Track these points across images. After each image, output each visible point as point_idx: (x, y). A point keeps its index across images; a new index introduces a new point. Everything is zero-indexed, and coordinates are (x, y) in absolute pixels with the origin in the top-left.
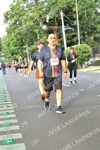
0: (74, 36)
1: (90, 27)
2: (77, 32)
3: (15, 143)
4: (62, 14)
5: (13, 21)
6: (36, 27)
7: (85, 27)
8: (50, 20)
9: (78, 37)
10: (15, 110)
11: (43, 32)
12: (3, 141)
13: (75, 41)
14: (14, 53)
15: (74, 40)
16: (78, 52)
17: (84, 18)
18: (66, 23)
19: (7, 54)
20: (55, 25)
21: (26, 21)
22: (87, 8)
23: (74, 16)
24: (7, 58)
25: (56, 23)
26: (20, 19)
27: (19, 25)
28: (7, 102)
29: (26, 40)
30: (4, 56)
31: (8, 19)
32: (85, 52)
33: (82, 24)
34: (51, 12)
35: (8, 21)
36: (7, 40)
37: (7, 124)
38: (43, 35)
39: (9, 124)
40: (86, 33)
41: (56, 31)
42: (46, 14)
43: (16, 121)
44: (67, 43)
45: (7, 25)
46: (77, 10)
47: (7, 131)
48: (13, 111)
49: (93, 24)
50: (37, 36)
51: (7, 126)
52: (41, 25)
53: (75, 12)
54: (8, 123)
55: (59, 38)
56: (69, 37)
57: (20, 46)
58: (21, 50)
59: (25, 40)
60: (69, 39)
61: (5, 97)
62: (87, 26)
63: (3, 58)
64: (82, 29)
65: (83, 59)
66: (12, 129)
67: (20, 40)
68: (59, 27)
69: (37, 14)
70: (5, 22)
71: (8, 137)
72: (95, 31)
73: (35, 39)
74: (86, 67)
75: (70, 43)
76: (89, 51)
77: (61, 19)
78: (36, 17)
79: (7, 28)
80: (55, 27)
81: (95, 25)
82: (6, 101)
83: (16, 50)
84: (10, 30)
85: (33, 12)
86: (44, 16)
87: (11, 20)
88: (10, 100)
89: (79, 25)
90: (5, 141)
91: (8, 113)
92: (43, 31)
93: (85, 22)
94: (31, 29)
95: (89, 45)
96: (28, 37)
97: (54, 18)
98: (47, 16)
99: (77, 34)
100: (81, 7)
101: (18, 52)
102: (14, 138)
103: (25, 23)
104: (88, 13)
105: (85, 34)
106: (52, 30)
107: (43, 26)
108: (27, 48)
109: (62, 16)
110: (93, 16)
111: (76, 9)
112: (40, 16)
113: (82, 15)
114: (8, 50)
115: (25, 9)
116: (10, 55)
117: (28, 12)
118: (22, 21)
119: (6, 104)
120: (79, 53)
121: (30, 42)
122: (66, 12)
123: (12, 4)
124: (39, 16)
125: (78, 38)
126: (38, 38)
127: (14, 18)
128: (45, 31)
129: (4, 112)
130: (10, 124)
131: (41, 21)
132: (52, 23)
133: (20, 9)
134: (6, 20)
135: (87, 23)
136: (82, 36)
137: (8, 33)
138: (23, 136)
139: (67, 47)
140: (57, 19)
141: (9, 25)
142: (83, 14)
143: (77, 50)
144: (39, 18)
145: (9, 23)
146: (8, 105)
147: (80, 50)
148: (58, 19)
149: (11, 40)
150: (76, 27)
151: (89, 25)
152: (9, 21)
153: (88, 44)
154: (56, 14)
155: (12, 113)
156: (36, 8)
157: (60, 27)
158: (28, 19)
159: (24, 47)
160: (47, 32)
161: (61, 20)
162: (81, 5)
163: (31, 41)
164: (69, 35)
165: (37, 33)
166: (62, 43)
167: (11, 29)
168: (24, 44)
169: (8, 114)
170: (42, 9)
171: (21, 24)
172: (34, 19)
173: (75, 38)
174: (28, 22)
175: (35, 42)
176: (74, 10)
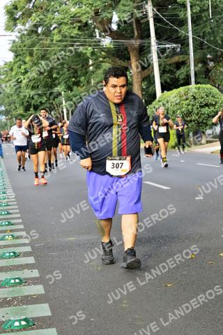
0: (179, 65)
1: (220, 42)
2: (187, 53)
3: (32, 329)
4: (150, 9)
5: (28, 25)
6: (85, 42)
7: (207, 41)
8: (120, 24)
9: (189, 66)
10: (33, 247)
11: (103, 53)
12: (4, 322)
13: (182, 77)
14: (31, 105)
15: (181, 73)
16: (189, 105)
17: (205, 19)
18: (159, 31)
19: (13, 106)
20: (132, 37)
21: (63, 26)
23: (181, 15)
24: (12, 118)
25: (136, 32)
26: (47, 20)
27: (43, 34)
28: (13, 227)
29: (61, 73)
30: (7, 113)
31: (15, 20)
32: (206, 105)
33: (201, 34)
34: (124, 5)
35: (15, 24)
36: (14, 73)
37: (12, 281)
38: (102, 62)
39: (17, 281)
40: (209, 56)
41: (135, 52)
42: (111, 9)
43: (35, 273)
44: (163, 82)
45: (14, 36)
47: (14, 298)
48: (28, 249)
50: (87, 64)
51: (13, 286)
52: (98, 37)
53: (184, 6)
54: (15, 279)
55: (144, 68)
56: (168, 67)
57: (45, 87)
58: (49, 99)
59: (58, 73)
60: (168, 72)
61: (8, 214)
62: (212, 39)
63: (4, 117)
64: (199, 46)
65: (202, 122)
66: (26, 294)
67: (46, 74)
68: (143, 41)
69: (88, 9)
70: (8, 28)
71: (17, 314)
73: (84, 71)
74: (208, 142)
75: (168, 81)
76: (216, 103)
77: (148, 21)
78: (87, 15)
79: (14, 42)
80: (133, 41)
82: (10, 224)
83: (36, 97)
84: (20, 47)
85: (80, 3)
86: (105, 15)
87: (24, 24)
88: (20, 221)
89: (193, 38)
90: (10, 323)
91: (14, 253)
92: (104, 51)
93: (208, 30)
94: (72, 46)
95: (218, 88)
96: (65, 66)
97: (131, 18)
98: (114, 13)
99: (189, 59)
101: (41, 102)
102: (30, 316)
103: (60, 32)
104: (215, 7)
105: (207, 59)
106: (126, 49)
107: (103, 39)
108: (63, 93)
109: (150, 14)
112: (97, 13)
113: (200, 12)
114: (15, 97)
116: (21, 111)
117: (66, 4)
118: (51, 26)
119: (11, 231)
120: (193, 105)
121: (70, 77)
122: (160, 5)
124: (93, 14)
125: (190, 70)
126: (91, 68)
127: (32, 18)
128: (108, 51)
129: (5, 250)
130: (21, 280)
131: (98, 25)
132: (126, 31)
134: (12, 23)
135: (213, 32)
136: (200, 65)
137: (16, 56)
138: (52, 311)
139: (163, 92)
140: (138, 21)
141: (19, 35)
142: (202, 11)
143: (187, 99)
144: (92, 18)
145: (20, 31)
146: (16, 234)
147: (195, 98)
148: (142, 21)
149: (23, 71)
150: (185, 42)
151: (217, 38)
152: (19, 26)
153: (215, 83)
154: (135, 8)
155: (26, 254)
157: (146, 41)
158: (65, 21)
159: (56, 90)
160: (113, 55)
161: (148, 23)
163: (72, 75)
164: (168, 63)
165: (89, 55)
166: (150, 81)
167: (25, 46)
168: (57, 82)
169: (16, 255)
171: (48, 33)
172: (80, 22)
173: (183, 70)
174: (65, 28)
175: (82, 79)
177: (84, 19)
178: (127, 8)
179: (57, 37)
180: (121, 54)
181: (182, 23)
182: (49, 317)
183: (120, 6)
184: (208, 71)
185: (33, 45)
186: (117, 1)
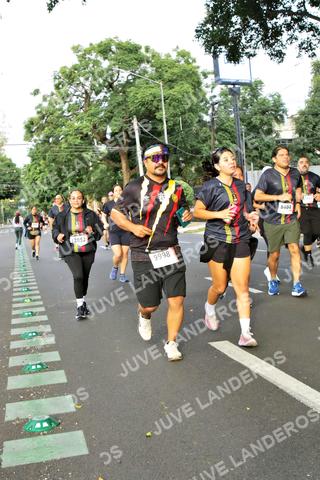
4: (135, 121)
5: (42, 137)
6: (87, 148)
7: (179, 147)
8: (113, 135)
10: (46, 308)
12: (23, 366)
14: (44, 198)
17: (177, 131)
18: (143, 140)
21: (69, 137)
22: (183, 113)
23: (159, 128)
26: (56, 132)
27: (53, 143)
28: (31, 293)
30: (26, 204)
31: (32, 132)
33: (175, 142)
34: (115, 121)
35: (32, 136)
37: (30, 334)
38: (99, 164)
39: (34, 334)
40: (181, 159)
41: (125, 156)
42: (106, 123)
45: (31, 145)
46: (164, 116)
47: (32, 348)
48: (43, 309)
49: (194, 143)
50: (88, 165)
51: (31, 338)
52: (96, 145)
53: (161, 121)
54: (32, 333)
55: (131, 168)
61: (27, 282)
62: (183, 146)
64: (173, 152)
68: (130, 148)
69: (88, 124)
70: (26, 139)
71: (33, 360)
72: (199, 156)
73: (85, 171)
78: (87, 128)
79: (31, 149)
80: (123, 148)
81: (199, 145)
82: (28, 290)
83: (49, 191)
84: (36, 153)
85: (82, 119)
86: (101, 128)
87: (38, 135)
90: (28, 367)
91: (32, 312)
92: (101, 156)
93: (180, 139)
94: (76, 151)
97: (121, 131)
98: (108, 126)
100: (172, 110)
101: (52, 195)
102: (44, 361)
103: (66, 141)
104: (184, 122)
105: (180, 161)
106: (118, 154)
107: (100, 147)
108: (69, 188)
109: (136, 127)
110: (195, 127)
111: (163, 114)
112: (95, 127)
113: (174, 126)
115: (66, 114)
116: (37, 202)
117: (71, 120)
118: (59, 137)
119: (29, 296)
121: (75, 176)
123: (40, 105)
124: (91, 127)
126: (91, 168)
127: (45, 131)
128: (105, 155)
129: (25, 310)
130: (37, 333)
131: (96, 136)
133: (56, 114)
134: (29, 135)
135: (184, 141)
136: (174, 166)
137: (33, 160)
140: (127, 133)
141: (35, 144)
142: (175, 124)
144: (91, 130)
145: (35, 141)
146: (33, 298)
149: (38, 172)
151: (187, 145)
152: (35, 137)
153: (186, 179)
154: (124, 122)
155: (41, 313)
156: (86, 112)
157: (133, 148)
158: (71, 133)
159: (64, 185)
160: (108, 159)
161: (134, 134)
162: (171, 108)
163: (76, 174)
165: (89, 158)
167: (39, 152)
168: (65, 179)
169: (33, 314)
170: (99, 113)
171: (57, 142)
172: (82, 133)
174: (70, 138)
175: (84, 177)
176: (158, 115)
177: (85, 132)
178: (118, 123)
179: (64, 145)
180: (113, 157)
181: (160, 134)
182: (58, 362)
183: (112, 121)
184: (180, 171)
185: (46, 151)
186: (110, 118)
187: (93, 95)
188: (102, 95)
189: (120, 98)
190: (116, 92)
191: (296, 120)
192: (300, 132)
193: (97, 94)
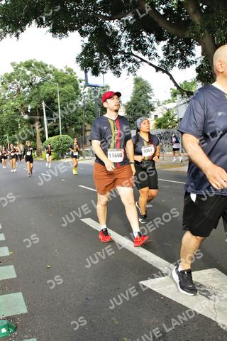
0: (55, 127)
1: (71, 118)
2: (58, 122)
4: (43, 103)
8: (31, 110)
9: (59, 127)
15: (56, 130)
16: (59, 143)
18: (47, 113)
20: (36, 115)
21: (8, 110)
23: (56, 107)
25: (38, 113)
26: (1, 107)
29: (7, 129)
32: (66, 143)
34: (33, 102)
38: (24, 125)
41: (37, 121)
42: (28, 104)
44: (49, 133)
49: (74, 116)
50: (18, 125)
52: (22, 115)
53: (57, 103)
55: (41, 127)
56: (51, 128)
60: (51, 130)
64: (63, 120)
65: (64, 150)
69: (18, 104)
72: (77, 123)
73: (16, 128)
74: (67, 158)
75: (51, 133)
76: (70, 142)
78: (18, 106)
80: (37, 117)
81: (77, 117)
85: (15, 101)
86: (25, 106)
89: (61, 116)
92: (25, 121)
97: (36, 108)
100: (63, 98)
103: (6, 112)
105: (66, 125)
106: (34, 120)
107: (24, 116)
109: (44, 106)
111: (58, 100)
112: (22, 105)
113: (64, 106)
115: (6, 98)
120: (61, 143)
121: (10, 131)
122: (47, 103)
124: (20, 105)
125: (59, 129)
126: (19, 127)
128: (27, 121)
131: (23, 110)
132: (34, 113)
133: (1, 98)
140: (39, 109)
143: (58, 141)
144: (20, 107)
147: (61, 140)
153: (69, 134)
154: (37, 104)
156: (17, 97)
157: (41, 117)
158: (9, 108)
159: (6, 135)
160: (29, 122)
161: (42, 110)
165: (18, 122)
170: (24, 98)
173: (57, 129)
175: (16, 131)
176: (56, 101)
177: (16, 107)
178: (34, 104)
179: (5, 115)
180: (32, 122)
181: (56, 111)
183: (31, 103)
184: (67, 130)
186: (30, 101)
187: (22, 89)
188: (26, 89)
189: (36, 91)
190: (34, 88)
191: (126, 107)
192: (128, 112)
193: (23, 88)
